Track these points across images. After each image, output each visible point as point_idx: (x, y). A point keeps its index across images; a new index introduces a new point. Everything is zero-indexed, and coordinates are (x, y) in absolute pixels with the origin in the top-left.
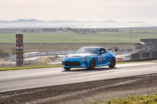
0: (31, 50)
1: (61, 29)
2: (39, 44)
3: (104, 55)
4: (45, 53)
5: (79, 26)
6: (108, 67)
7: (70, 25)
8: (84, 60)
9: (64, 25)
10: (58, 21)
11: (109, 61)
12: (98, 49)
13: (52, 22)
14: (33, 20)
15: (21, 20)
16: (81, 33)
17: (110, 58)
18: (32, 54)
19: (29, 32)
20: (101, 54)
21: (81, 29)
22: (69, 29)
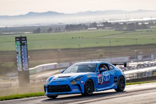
1: (94, 25)
3: (106, 74)
5: (121, 19)
6: (113, 90)
7: (108, 18)
8: (76, 83)
9: (99, 19)
11: (115, 82)
12: (97, 64)
13: (81, 14)
14: (50, 13)
16: (125, 29)
17: (115, 78)
18: (47, 67)
20: (101, 72)
21: (125, 24)
22: (106, 24)
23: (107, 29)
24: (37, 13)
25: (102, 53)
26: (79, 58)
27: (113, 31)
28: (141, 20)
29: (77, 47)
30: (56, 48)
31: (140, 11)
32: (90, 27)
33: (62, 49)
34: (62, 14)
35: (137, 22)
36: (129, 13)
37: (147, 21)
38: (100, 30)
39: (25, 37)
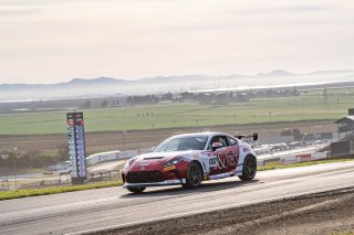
0: (102, 148)
1: (168, 96)
2: (120, 132)
5: (208, 88)
7: (187, 87)
9: (176, 88)
10: (159, 79)
14: (103, 80)
15: (76, 81)
16: (213, 102)
19: (96, 107)
21: (213, 94)
22: (186, 95)
23: (187, 103)
27: (196, 104)
31: (233, 76)
32: (163, 99)
33: (129, 131)
34: (121, 81)
35: (231, 93)
36: (219, 79)
37: (244, 91)
38: (178, 103)
39: (81, 114)
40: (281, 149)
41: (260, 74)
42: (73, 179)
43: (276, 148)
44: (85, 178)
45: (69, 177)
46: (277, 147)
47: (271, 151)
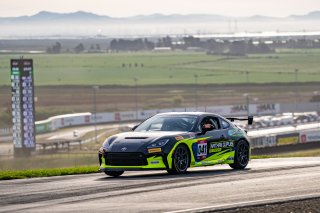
0: (68, 108)
1: (167, 41)
2: (90, 87)
4: (110, 116)
9: (176, 30)
10: (158, 18)
13: (141, 19)
16: (226, 51)
18: (71, 119)
19: (68, 51)
21: (226, 41)
22: (190, 41)
23: (192, 51)
24: (57, 14)
25: (180, 97)
26: (133, 105)
27: (202, 55)
28: (257, 35)
29: (131, 83)
30: (90, 83)
31: (257, 18)
32: (159, 45)
33: (101, 87)
34: (105, 18)
35: (251, 40)
36: (236, 21)
37: (269, 39)
38: (178, 52)
39: (31, 61)
40: (309, 120)
41: (293, 16)
42: (17, 150)
43: (302, 118)
44: (33, 149)
45: (11, 147)
46: (304, 117)
47: (294, 123)
